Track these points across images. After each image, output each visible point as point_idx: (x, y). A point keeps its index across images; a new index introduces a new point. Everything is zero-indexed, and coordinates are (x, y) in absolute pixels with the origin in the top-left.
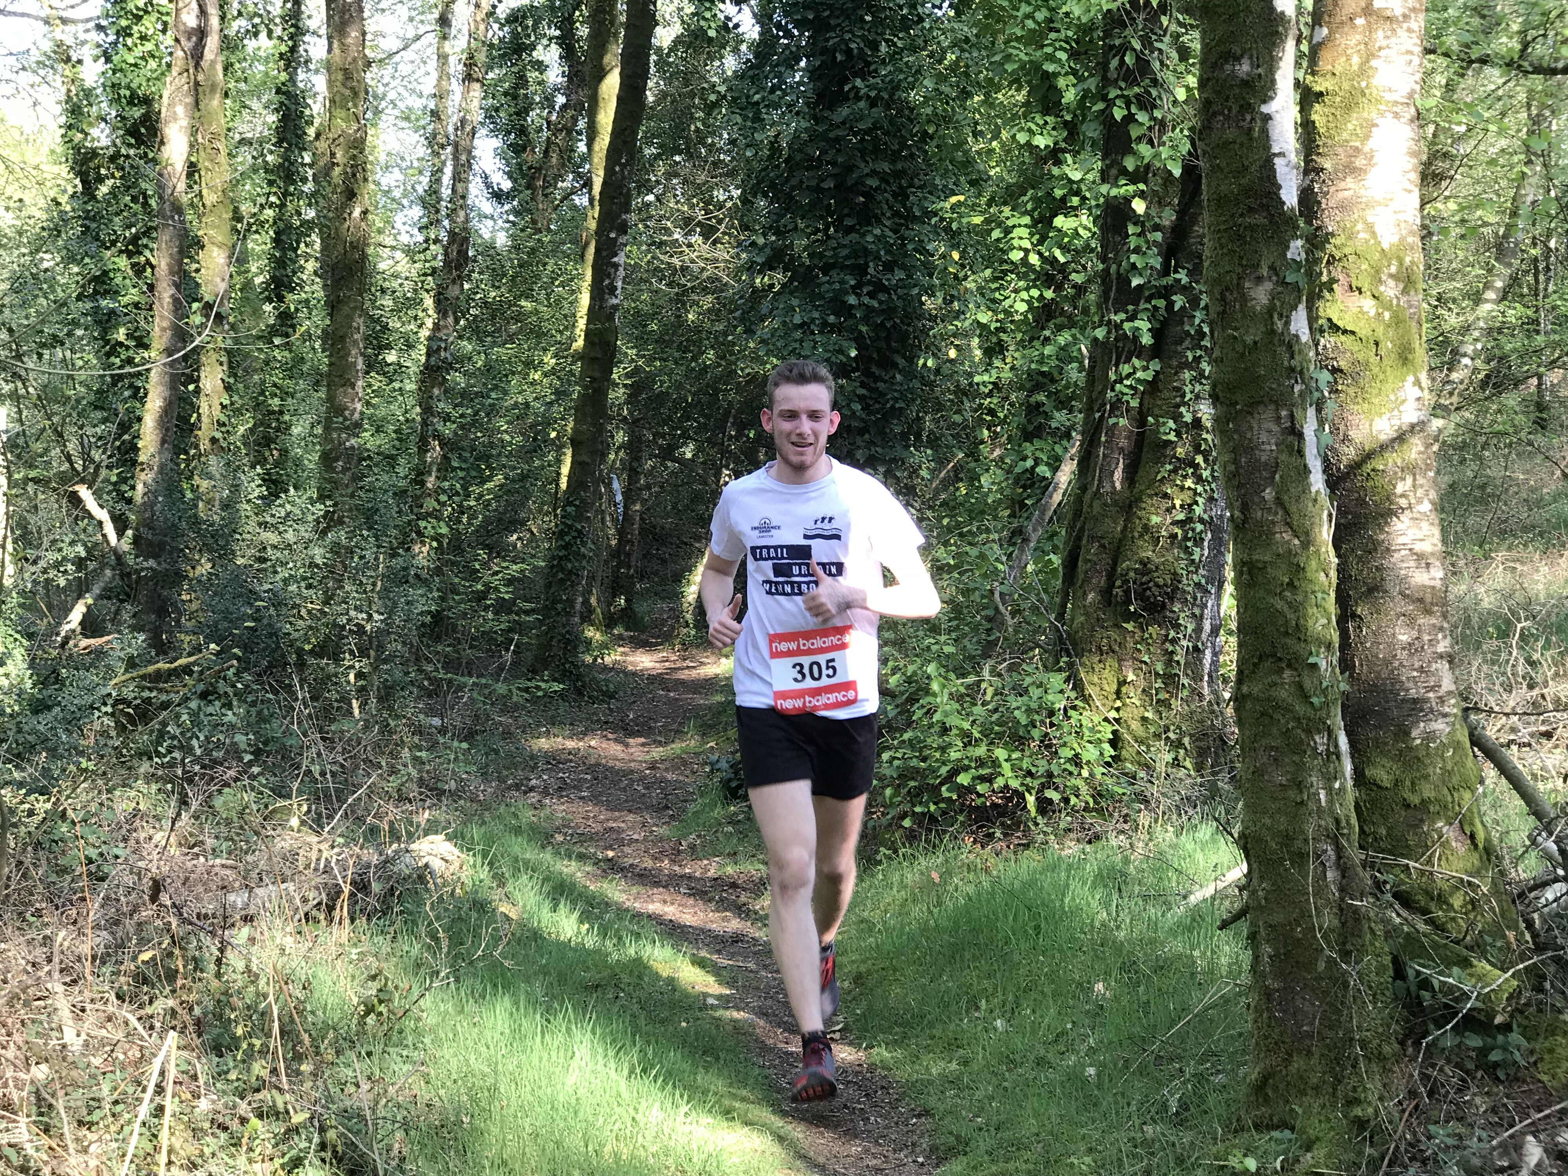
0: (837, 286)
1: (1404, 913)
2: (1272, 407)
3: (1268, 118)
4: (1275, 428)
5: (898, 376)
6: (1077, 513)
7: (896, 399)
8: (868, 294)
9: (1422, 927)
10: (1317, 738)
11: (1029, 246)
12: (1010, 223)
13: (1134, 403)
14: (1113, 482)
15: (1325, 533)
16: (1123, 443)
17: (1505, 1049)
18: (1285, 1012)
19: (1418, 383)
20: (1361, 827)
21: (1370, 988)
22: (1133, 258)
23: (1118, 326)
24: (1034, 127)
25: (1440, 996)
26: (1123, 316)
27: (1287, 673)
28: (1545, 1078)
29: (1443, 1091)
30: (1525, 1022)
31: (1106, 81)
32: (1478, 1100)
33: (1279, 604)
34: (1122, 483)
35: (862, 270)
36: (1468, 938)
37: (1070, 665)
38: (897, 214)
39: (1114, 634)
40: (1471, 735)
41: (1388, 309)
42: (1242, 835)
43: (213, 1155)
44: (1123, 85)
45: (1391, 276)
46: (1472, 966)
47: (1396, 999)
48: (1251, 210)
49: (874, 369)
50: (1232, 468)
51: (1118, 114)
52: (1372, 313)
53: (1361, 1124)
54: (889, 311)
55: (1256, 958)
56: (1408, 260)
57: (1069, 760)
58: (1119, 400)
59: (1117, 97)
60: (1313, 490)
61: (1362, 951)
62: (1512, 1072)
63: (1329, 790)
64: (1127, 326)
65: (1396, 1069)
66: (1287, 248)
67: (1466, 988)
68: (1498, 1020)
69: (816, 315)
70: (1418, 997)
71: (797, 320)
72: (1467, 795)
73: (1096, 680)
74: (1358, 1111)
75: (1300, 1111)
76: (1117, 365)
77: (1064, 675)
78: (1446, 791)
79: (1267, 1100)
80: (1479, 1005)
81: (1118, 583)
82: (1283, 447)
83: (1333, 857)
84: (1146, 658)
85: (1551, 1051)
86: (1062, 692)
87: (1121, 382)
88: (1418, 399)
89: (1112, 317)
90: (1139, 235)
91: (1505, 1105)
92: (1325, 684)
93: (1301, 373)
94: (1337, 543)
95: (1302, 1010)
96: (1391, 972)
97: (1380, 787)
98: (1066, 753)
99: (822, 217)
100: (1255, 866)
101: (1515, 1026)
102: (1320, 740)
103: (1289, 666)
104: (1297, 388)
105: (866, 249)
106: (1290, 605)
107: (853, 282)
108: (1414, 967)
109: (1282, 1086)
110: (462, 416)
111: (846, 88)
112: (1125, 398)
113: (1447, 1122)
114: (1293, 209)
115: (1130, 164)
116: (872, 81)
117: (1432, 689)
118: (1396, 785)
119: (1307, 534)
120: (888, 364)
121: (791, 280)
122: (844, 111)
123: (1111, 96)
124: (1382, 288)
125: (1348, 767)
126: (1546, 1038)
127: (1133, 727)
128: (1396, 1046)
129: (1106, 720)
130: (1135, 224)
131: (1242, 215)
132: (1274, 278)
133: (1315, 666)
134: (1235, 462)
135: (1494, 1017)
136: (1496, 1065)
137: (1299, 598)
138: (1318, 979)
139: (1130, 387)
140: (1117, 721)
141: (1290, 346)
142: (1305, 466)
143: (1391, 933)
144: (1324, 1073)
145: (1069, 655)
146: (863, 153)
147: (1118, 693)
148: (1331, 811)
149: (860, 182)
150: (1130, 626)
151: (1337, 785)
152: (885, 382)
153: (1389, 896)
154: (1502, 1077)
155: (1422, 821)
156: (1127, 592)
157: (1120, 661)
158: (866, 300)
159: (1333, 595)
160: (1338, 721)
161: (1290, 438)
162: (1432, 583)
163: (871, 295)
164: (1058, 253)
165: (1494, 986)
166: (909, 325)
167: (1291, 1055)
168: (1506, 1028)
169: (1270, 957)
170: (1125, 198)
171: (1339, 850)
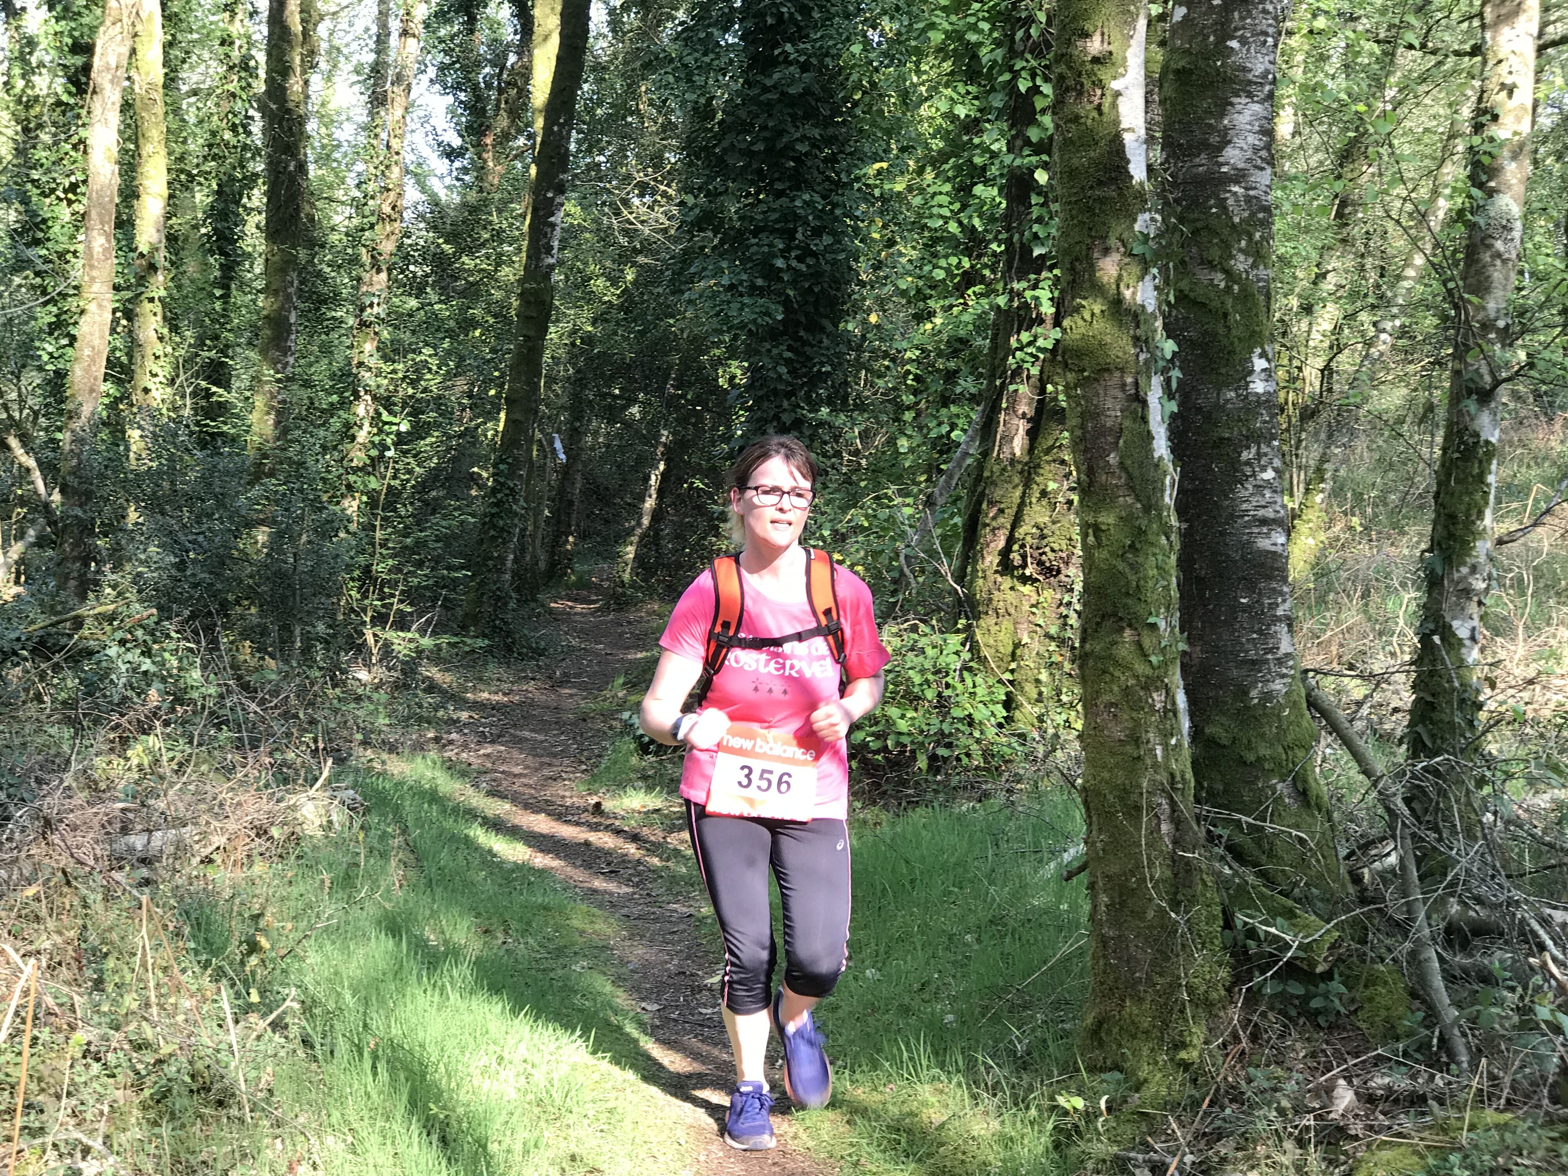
0: (766, 249)
1: (1235, 865)
2: (1117, 374)
3: (1118, 94)
4: (1120, 395)
5: (826, 342)
6: (979, 478)
7: (822, 364)
8: (797, 258)
9: (1251, 879)
10: (1155, 695)
11: (948, 214)
12: (931, 190)
13: (1035, 371)
14: (1012, 448)
15: (1169, 499)
16: (1023, 408)
17: (1326, 996)
18: (1119, 959)
19: (1263, 355)
20: (1198, 783)
21: (1200, 936)
22: (1036, 228)
23: (1020, 295)
24: (955, 96)
25: (1265, 945)
26: (1024, 284)
27: (1128, 633)
28: (1364, 1026)
29: (1266, 1036)
30: (1347, 972)
31: (1013, 53)
32: (1298, 1045)
33: (1121, 566)
34: (1022, 449)
35: (790, 235)
36: (1296, 890)
37: (968, 627)
38: (828, 178)
39: (1010, 596)
40: (1308, 696)
41: (1236, 283)
42: (1084, 789)
43: (86, 1083)
44: (1028, 56)
45: (1240, 250)
46: (1296, 916)
47: (1225, 948)
48: (1100, 183)
49: (802, 333)
50: (1078, 433)
51: (1023, 86)
52: (1222, 285)
53: (1186, 1066)
54: (816, 275)
55: (1095, 907)
56: (1258, 235)
57: (961, 720)
58: (1020, 367)
59: (1023, 68)
60: (1156, 455)
61: (1192, 901)
62: (1332, 1018)
63: (1166, 746)
64: (1028, 294)
65: (1222, 1014)
66: (1135, 220)
67: (1288, 938)
68: (1319, 969)
69: (745, 277)
70: (1245, 946)
71: (725, 281)
72: (1300, 753)
73: (992, 642)
74: (1183, 1055)
75: (1128, 1053)
76: (1018, 333)
77: (963, 636)
78: (1280, 750)
79: (1101, 1044)
80: (1302, 954)
81: (1016, 547)
82: (1127, 413)
83: (1168, 811)
84: (1041, 622)
85: (1371, 1000)
86: (957, 653)
87: (1021, 349)
88: (1264, 370)
89: (1016, 286)
90: (1042, 205)
91: (1323, 1051)
92: (1163, 644)
93: (1146, 341)
94: (1182, 509)
95: (1135, 957)
96: (1221, 923)
97: (1218, 744)
98: (957, 712)
99: (752, 183)
100: (1094, 819)
101: (1336, 976)
102: (1158, 698)
103: (1130, 625)
104: (1142, 357)
105: (796, 214)
106: (1132, 566)
107: (781, 246)
108: (1240, 918)
109: (1116, 1030)
110: (394, 371)
111: (776, 52)
112: (1026, 365)
113: (1268, 1066)
114: (1141, 184)
115: (1034, 134)
116: (802, 46)
117: (1270, 651)
118: (1234, 742)
119: (1149, 498)
120: (815, 327)
121: (722, 242)
122: (776, 76)
123: (1017, 67)
124: (1232, 262)
125: (1186, 724)
126: (1366, 986)
127: (1027, 689)
128: (1223, 993)
129: (1000, 681)
130: (1039, 194)
131: (1091, 188)
132: (1122, 249)
133: (1154, 627)
134: (1082, 427)
135: (1316, 966)
136: (1318, 1012)
137: (1140, 560)
138: (1150, 927)
139: (1031, 355)
140: (1011, 682)
141: (1136, 316)
142: (1149, 432)
143: (1223, 883)
144: (1154, 1018)
145: (968, 618)
146: (794, 117)
147: (1013, 657)
148: (1167, 767)
149: (790, 146)
150: (1027, 589)
151: (1173, 741)
152: (813, 346)
153: (1221, 851)
154: (1323, 1024)
155: (1257, 778)
156: (1024, 557)
157: (1016, 623)
158: (794, 263)
159: (1174, 558)
160: (1176, 679)
161: (1135, 405)
162: (1273, 548)
163: (799, 259)
164: (976, 222)
165: (1316, 937)
166: (838, 290)
167: (1123, 1001)
168: (1328, 976)
169: (1107, 906)
170: (1029, 169)
171: (1173, 804)
